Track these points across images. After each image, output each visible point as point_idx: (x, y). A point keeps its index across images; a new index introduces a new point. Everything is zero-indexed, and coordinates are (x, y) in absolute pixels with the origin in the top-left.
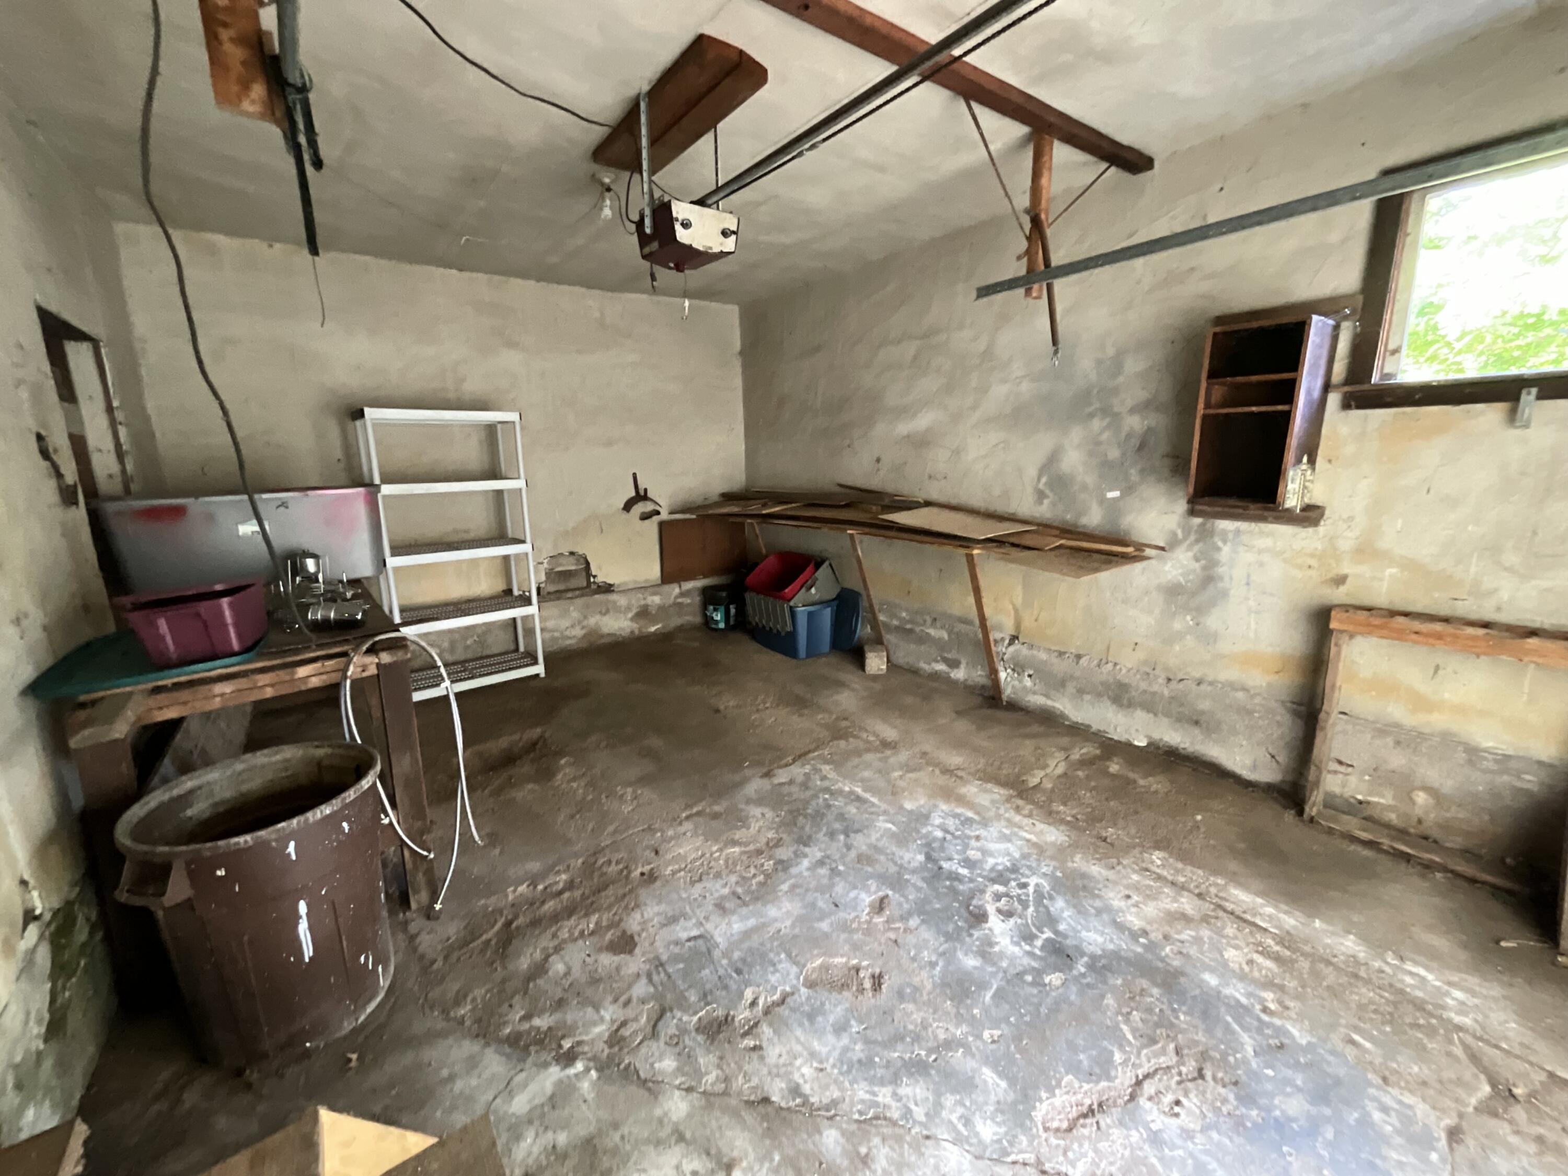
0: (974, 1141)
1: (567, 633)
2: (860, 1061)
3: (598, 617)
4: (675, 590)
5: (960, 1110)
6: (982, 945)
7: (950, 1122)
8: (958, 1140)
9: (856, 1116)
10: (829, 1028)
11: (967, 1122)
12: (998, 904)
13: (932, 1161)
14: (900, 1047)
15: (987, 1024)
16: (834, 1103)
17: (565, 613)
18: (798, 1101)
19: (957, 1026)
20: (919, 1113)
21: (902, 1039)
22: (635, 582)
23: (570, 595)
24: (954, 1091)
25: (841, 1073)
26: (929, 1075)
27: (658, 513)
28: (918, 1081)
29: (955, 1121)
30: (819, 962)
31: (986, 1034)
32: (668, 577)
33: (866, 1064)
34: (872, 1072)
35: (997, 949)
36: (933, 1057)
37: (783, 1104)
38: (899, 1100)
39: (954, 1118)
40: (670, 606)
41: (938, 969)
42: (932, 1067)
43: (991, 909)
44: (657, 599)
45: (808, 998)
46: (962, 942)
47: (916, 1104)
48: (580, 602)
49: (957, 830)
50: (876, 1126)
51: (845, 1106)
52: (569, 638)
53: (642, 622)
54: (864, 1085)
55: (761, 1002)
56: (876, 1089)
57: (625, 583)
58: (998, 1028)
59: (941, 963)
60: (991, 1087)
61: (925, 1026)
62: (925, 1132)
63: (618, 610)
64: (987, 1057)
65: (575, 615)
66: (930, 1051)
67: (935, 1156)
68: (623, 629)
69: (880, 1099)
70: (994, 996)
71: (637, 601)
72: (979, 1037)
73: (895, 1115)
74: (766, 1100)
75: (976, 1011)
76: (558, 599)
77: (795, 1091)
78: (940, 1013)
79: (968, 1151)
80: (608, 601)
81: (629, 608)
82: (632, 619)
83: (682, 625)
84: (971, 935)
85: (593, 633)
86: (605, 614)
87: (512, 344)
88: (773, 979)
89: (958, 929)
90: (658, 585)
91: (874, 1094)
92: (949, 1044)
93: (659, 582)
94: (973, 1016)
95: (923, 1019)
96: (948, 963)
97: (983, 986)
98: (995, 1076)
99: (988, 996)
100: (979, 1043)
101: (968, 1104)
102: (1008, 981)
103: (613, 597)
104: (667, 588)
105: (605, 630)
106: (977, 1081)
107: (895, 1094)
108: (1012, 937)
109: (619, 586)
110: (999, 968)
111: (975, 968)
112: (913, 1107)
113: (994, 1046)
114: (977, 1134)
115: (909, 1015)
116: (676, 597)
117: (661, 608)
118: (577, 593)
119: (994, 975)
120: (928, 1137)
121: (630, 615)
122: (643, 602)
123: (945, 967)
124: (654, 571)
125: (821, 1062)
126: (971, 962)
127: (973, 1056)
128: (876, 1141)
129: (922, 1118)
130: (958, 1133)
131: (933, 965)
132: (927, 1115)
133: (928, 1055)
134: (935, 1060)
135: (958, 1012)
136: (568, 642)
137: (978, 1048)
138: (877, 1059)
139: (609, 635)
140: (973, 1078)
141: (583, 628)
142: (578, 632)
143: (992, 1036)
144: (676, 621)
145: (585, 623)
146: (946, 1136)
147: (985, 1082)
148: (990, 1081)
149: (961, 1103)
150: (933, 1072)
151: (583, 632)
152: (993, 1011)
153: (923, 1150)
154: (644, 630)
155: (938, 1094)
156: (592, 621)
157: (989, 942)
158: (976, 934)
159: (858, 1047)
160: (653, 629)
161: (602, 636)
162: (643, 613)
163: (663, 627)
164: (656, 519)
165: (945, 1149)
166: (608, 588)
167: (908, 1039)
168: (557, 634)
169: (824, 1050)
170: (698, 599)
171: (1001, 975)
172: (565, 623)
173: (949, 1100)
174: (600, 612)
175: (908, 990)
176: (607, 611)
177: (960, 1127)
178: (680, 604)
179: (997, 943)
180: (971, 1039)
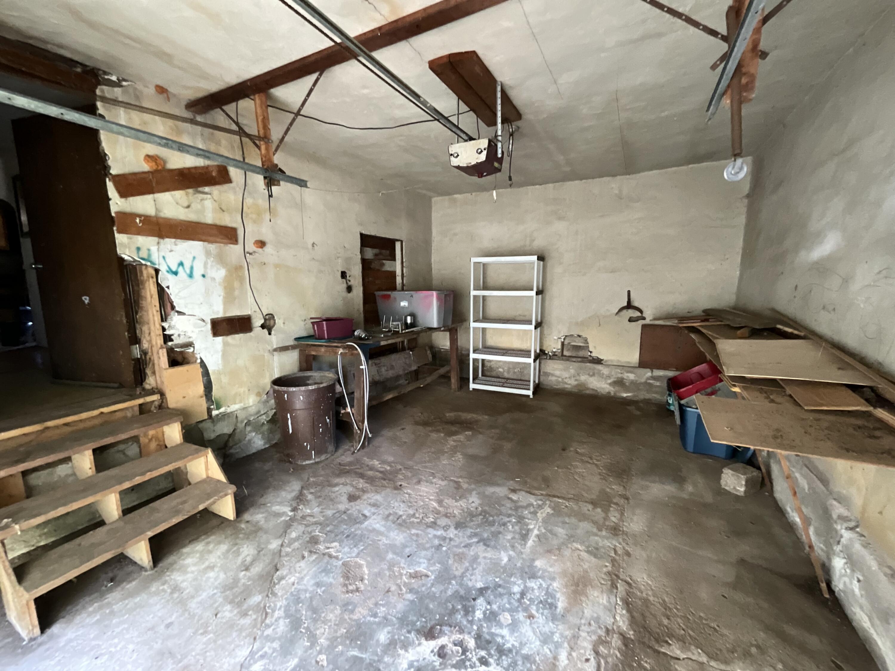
0: (252, 661)
1: (566, 381)
2: (299, 598)
3: (587, 376)
4: (648, 373)
5: (270, 652)
6: (401, 641)
7: (263, 648)
8: (252, 653)
9: (268, 605)
10: (318, 580)
11: (262, 657)
12: (450, 645)
13: (242, 643)
14: (309, 613)
15: (331, 657)
16: (274, 594)
17: (566, 369)
18: (276, 581)
19: (327, 639)
20: (269, 632)
21: (315, 613)
22: (619, 361)
23: (574, 359)
24: (281, 647)
25: (292, 593)
26: (292, 631)
27: (644, 319)
28: (287, 627)
29: (264, 650)
30: (362, 562)
31: (323, 657)
32: (643, 364)
33: (298, 600)
34: (292, 605)
35: (401, 652)
36: (304, 631)
37: (275, 577)
38: (276, 621)
39: (266, 649)
40: (641, 383)
41: (372, 619)
42: (296, 632)
43: (443, 640)
44: (632, 376)
45: (336, 566)
46: (401, 628)
47: (274, 630)
48: (577, 365)
49: (530, 600)
50: (262, 614)
51: (273, 599)
52: (566, 383)
53: (617, 388)
54: (285, 602)
55: (330, 550)
56: (283, 609)
57: (612, 361)
58: (328, 664)
59: (377, 620)
60: (284, 666)
61: (325, 622)
62: (258, 637)
63: (601, 375)
64: (305, 660)
65: (572, 371)
66: (307, 629)
67: (244, 644)
68: (603, 389)
69: (277, 612)
70: (356, 658)
71: (617, 374)
72: (320, 653)
73: (268, 621)
74: (277, 570)
75: (340, 647)
76: (568, 360)
77: (282, 578)
78: (336, 627)
79: (246, 659)
80: (594, 369)
81: (609, 377)
82: (610, 384)
83: (649, 400)
84: (409, 632)
85: (582, 386)
86: (591, 376)
87: (561, 218)
88: (346, 549)
89: (414, 624)
90: (636, 367)
91: (280, 609)
92: (313, 639)
93: (637, 365)
94: (336, 647)
95: (330, 621)
96: (379, 624)
97: (363, 648)
98: (293, 666)
99: (355, 653)
100: (315, 653)
101: (274, 654)
102: (370, 664)
103: (599, 367)
104: (642, 371)
105: (591, 386)
106: (289, 657)
107: (279, 618)
108: (418, 661)
109: (606, 361)
110: (382, 657)
111: (378, 641)
112: (273, 627)
113: (313, 662)
114: (255, 662)
115: (332, 611)
116: (648, 379)
117: (632, 382)
118: (579, 359)
119: (375, 653)
120: (255, 639)
121: (609, 381)
122: (620, 375)
123: (375, 623)
124: (634, 357)
125: (298, 583)
126: (383, 636)
127: (306, 651)
128: (254, 617)
129: (266, 633)
130: (256, 653)
131: (375, 615)
132: (268, 636)
133: (304, 628)
134: (301, 632)
135: (337, 638)
136: (566, 386)
137: (312, 653)
138: (301, 605)
139: (593, 390)
140: (291, 654)
141: (576, 380)
142: (573, 382)
143: (322, 661)
144: (643, 395)
145: (578, 378)
146: (255, 647)
147: (288, 662)
148: (288, 665)
149: (274, 650)
150: (293, 633)
151: (576, 383)
152: (342, 659)
153: (248, 638)
154: (618, 394)
155: (279, 639)
156: (583, 378)
157: (406, 646)
158: (412, 636)
159: (308, 595)
160: (625, 395)
161: (588, 389)
162: (619, 383)
163: (634, 396)
164: (641, 322)
165: (248, 648)
166: (599, 361)
167: (314, 616)
168: (560, 379)
169: (305, 582)
170: (665, 385)
171: (376, 658)
172: (566, 375)
173: (276, 645)
174: (589, 374)
175: (350, 607)
176: (594, 375)
177: (260, 653)
178: (650, 384)
179: (406, 651)
180: (318, 648)
